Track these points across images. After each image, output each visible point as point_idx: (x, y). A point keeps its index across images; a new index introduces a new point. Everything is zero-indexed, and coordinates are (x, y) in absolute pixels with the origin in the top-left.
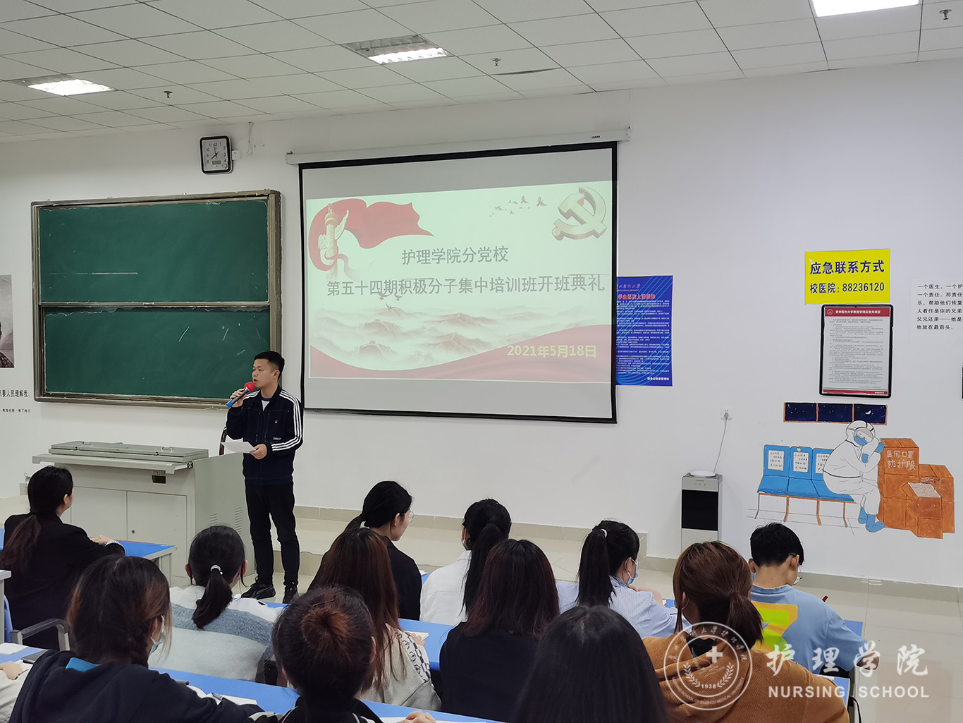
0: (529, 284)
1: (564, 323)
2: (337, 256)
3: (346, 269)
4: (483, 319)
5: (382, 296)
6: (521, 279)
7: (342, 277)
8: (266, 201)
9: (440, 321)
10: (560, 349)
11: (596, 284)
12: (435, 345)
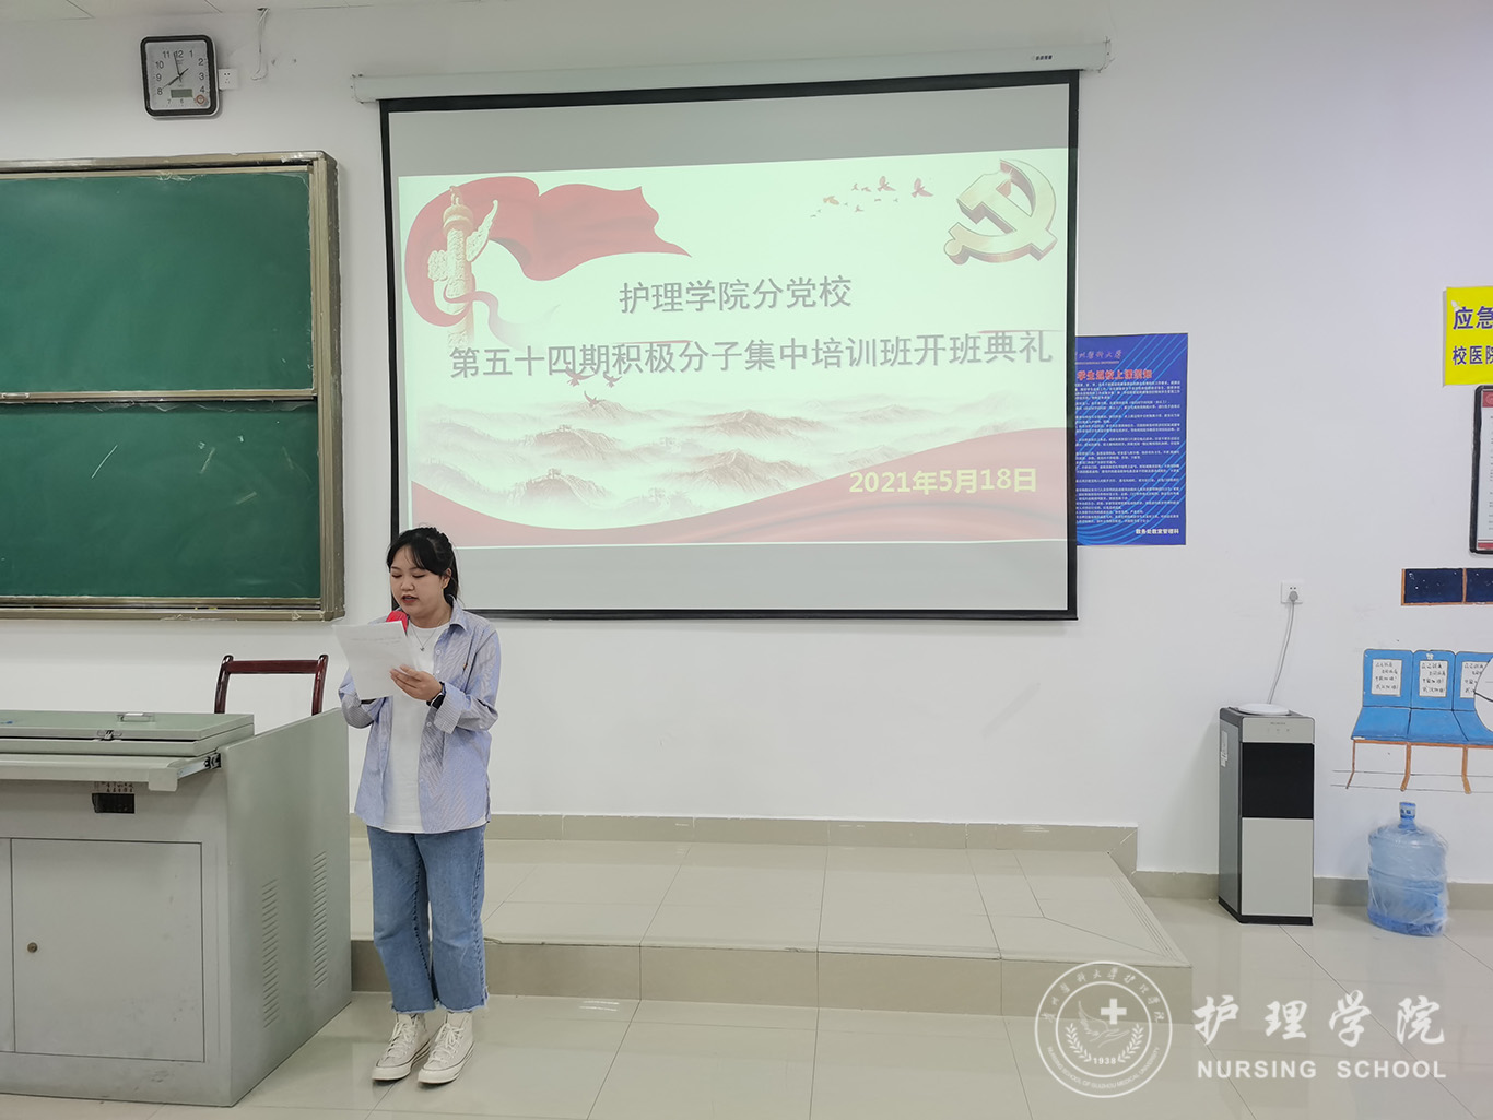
0: (895, 352)
1: (970, 426)
2: (471, 295)
3: (494, 322)
4: (797, 422)
5: (576, 378)
6: (878, 342)
7: (482, 338)
8: (306, 174)
9: (705, 428)
10: (960, 477)
11: (1035, 350)
12: (694, 475)
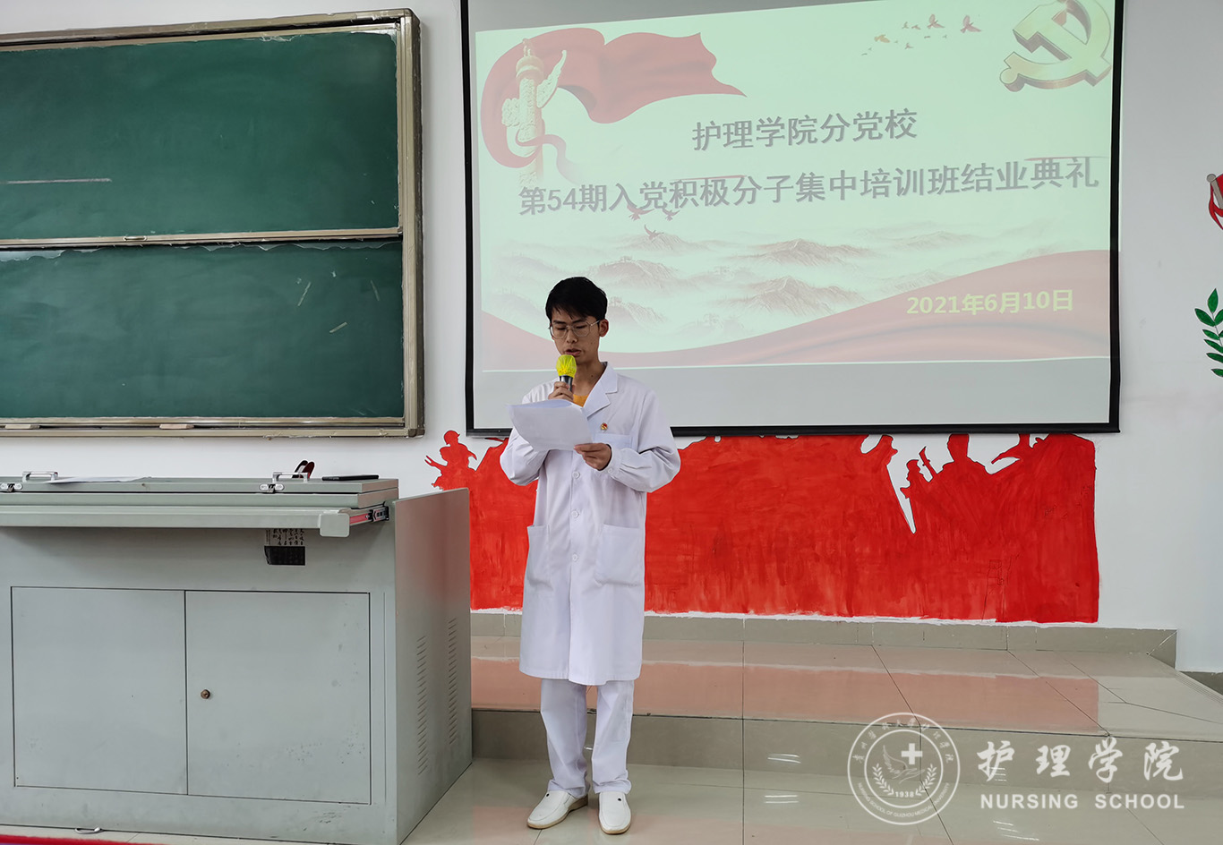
1: (1015, 250)
2: (542, 138)
3: (561, 164)
4: (846, 249)
5: (637, 212)
9: (757, 257)
10: (1004, 299)
11: (1081, 176)
12: (747, 301)
